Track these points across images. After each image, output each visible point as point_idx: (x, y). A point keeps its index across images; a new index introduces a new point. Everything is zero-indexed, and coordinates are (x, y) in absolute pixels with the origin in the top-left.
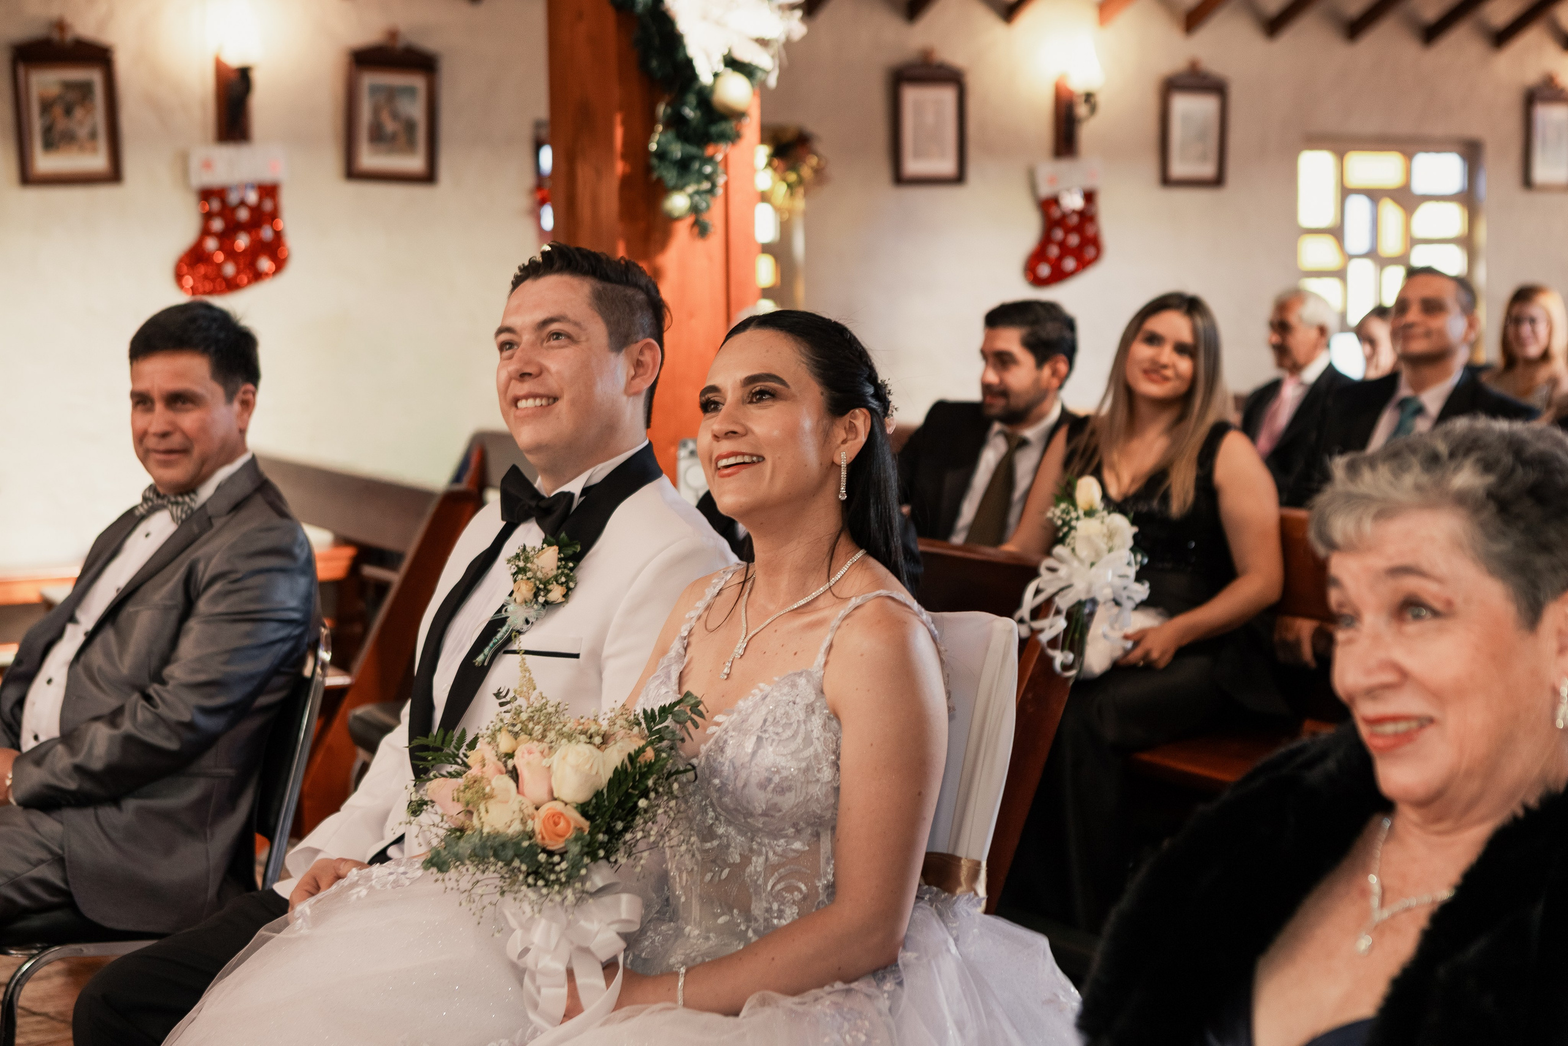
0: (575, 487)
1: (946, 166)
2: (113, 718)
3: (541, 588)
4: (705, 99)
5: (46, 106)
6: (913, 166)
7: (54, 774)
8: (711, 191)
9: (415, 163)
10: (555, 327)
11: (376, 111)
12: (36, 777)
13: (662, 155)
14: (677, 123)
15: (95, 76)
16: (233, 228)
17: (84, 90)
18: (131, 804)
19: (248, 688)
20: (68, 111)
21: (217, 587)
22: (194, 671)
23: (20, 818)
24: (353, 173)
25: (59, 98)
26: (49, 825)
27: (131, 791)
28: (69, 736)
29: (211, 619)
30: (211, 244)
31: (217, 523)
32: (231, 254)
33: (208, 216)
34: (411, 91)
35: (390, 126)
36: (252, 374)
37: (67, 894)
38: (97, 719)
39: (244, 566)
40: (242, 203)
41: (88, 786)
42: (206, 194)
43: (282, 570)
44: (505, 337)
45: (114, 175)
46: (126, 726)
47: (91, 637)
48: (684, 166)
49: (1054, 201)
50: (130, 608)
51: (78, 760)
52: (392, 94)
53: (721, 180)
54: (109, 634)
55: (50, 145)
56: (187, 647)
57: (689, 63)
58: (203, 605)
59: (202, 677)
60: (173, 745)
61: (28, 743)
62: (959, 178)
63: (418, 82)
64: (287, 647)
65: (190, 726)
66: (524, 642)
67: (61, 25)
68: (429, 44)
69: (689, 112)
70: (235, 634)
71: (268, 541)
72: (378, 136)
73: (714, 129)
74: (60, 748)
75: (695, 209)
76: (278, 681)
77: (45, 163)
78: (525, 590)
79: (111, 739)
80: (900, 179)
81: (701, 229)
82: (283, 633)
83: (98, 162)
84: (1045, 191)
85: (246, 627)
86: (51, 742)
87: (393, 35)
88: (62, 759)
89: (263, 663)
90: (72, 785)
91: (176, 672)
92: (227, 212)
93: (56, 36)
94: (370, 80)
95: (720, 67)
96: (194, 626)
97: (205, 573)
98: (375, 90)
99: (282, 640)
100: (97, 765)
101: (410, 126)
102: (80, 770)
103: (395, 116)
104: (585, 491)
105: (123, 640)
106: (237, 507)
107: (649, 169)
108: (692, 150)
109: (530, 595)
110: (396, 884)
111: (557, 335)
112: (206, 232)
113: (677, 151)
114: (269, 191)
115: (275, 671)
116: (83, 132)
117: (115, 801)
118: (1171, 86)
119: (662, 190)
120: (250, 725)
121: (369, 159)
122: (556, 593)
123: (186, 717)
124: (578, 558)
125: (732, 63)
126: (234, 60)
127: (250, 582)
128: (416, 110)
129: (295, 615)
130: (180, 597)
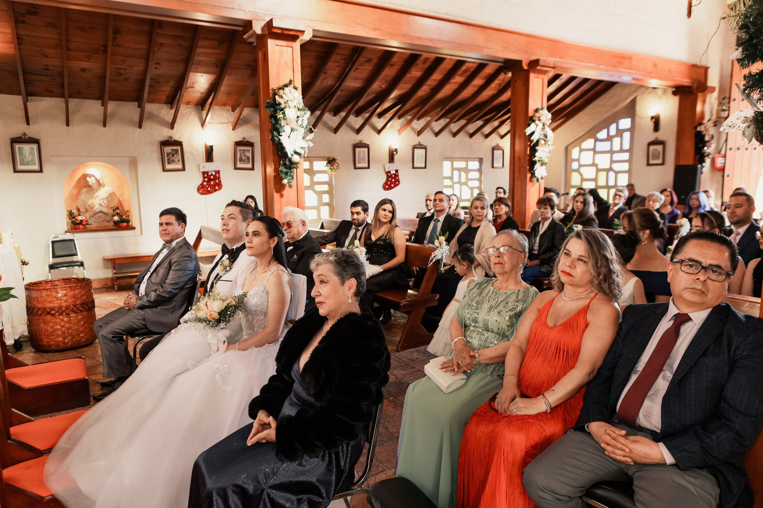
0: (235, 247)
1: (366, 165)
2: (155, 291)
3: (225, 268)
4: (290, 160)
5: (168, 155)
6: (358, 165)
7: (144, 302)
8: (292, 179)
9: (250, 166)
10: (232, 216)
11: (241, 155)
12: (140, 303)
13: (282, 172)
14: (285, 165)
15: (179, 148)
16: (210, 180)
17: (177, 151)
18: (159, 308)
19: (183, 284)
20: (173, 156)
21: (175, 264)
22: (171, 281)
23: (136, 311)
24: (236, 168)
25: (171, 153)
26: (142, 312)
27: (160, 305)
28: (147, 294)
29: (175, 270)
30: (205, 183)
31: (176, 251)
32: (209, 186)
33: (204, 177)
34: (249, 150)
35: (244, 158)
36: (185, 222)
37: (145, 325)
38: (152, 291)
39: (181, 259)
40: (212, 175)
41: (151, 304)
42: (204, 173)
43: (189, 260)
44: (222, 217)
45: (184, 169)
46: (158, 292)
47: (152, 274)
48: (286, 173)
49: (389, 172)
50: (159, 268)
51: (148, 299)
52: (244, 151)
53: (295, 177)
54: (155, 274)
55: (169, 163)
56: (170, 276)
57: (286, 153)
58: (173, 268)
59: (173, 282)
60: (167, 296)
61: (140, 295)
62: (368, 167)
63: (250, 149)
64: (191, 275)
65: (171, 292)
66: (222, 279)
67: (171, 137)
68: (252, 140)
69: (287, 163)
70: (180, 273)
71: (186, 254)
72: (241, 160)
73: (292, 166)
74: (145, 297)
75: (289, 182)
76: (190, 282)
77: (168, 167)
78: (222, 268)
79: (155, 295)
80: (355, 168)
81: (290, 186)
82: (190, 272)
83: (180, 166)
84: (387, 170)
85: (182, 272)
86: (144, 295)
87: (244, 139)
88: (145, 299)
89: (186, 279)
90: (147, 304)
91: (168, 281)
92: (209, 177)
93: (170, 139)
94: (239, 148)
95: (293, 153)
96: (171, 272)
97: (173, 261)
98: (240, 150)
99: (190, 274)
100: (152, 300)
101: (248, 158)
102: (148, 301)
103: (245, 156)
104: (236, 248)
105: (157, 275)
106: (180, 247)
107: (279, 174)
108: (288, 170)
109: (223, 269)
110: (189, 327)
111: (232, 218)
112: (204, 181)
113: (285, 170)
114: (218, 172)
115: (189, 280)
116: (176, 160)
117: (156, 307)
118: (414, 147)
119: (282, 179)
120: (184, 292)
121: (239, 165)
122: (228, 269)
123: (170, 290)
124: (233, 262)
125: (296, 153)
126: (209, 144)
127: (182, 263)
128: (250, 155)
129: (193, 269)
130: (169, 266)
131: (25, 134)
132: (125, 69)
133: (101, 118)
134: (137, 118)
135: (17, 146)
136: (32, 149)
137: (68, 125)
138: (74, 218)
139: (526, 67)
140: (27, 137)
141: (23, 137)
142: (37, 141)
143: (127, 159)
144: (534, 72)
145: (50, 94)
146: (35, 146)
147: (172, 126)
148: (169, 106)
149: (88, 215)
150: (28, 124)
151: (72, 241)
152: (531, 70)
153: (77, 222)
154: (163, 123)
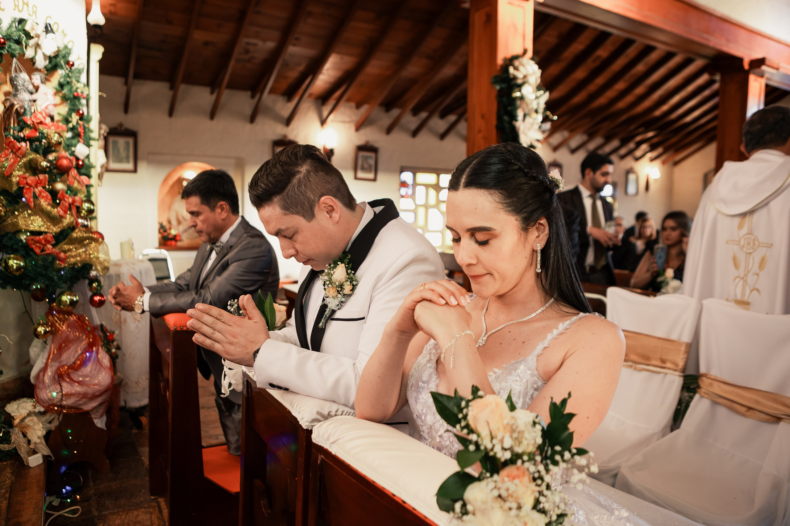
9: (372, 176)
11: (363, 162)
24: (357, 178)
34: (370, 157)
35: (366, 166)
52: (367, 158)
63: (373, 155)
67: (285, 136)
68: (376, 145)
72: (363, 169)
87: (368, 142)
93: (284, 139)
94: (362, 154)
98: (362, 156)
101: (370, 166)
103: (367, 163)
121: (360, 175)
126: (329, 147)
128: (372, 162)
131: (121, 125)
132: (255, 45)
133: (209, 108)
134: (248, 111)
135: (111, 139)
136: (127, 143)
137: (171, 114)
138: (165, 231)
139: (746, 66)
140: (123, 128)
141: (119, 128)
142: (132, 134)
143: (233, 161)
144: (754, 74)
145: (155, 76)
146: (131, 140)
147: (288, 122)
148: (286, 98)
149: (181, 228)
150: (126, 110)
151: (165, 260)
152: (752, 71)
153: (170, 236)
154: (277, 118)
